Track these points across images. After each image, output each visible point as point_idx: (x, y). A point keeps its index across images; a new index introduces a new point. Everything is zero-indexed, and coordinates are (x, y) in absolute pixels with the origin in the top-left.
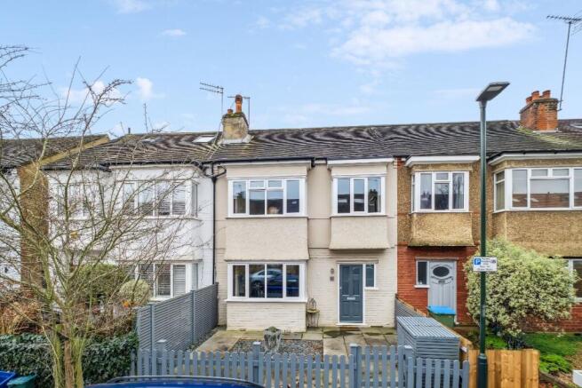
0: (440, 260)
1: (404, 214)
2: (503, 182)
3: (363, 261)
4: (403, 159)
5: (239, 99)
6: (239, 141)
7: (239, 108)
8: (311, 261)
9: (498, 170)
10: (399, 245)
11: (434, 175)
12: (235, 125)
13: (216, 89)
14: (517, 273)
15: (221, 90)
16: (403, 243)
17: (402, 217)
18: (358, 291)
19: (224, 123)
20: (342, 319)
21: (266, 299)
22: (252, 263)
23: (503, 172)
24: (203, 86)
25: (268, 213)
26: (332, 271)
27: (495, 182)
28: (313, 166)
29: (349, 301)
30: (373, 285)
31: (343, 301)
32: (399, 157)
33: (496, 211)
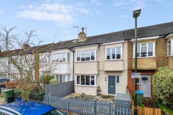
0: (144, 75)
1: (130, 59)
2: (170, 45)
3: (116, 75)
4: (130, 40)
5: (83, 29)
6: (82, 40)
7: (83, 31)
8: (99, 74)
9: (169, 40)
10: (128, 70)
11: (141, 45)
12: (82, 36)
13: (77, 27)
14: (166, 80)
15: (78, 27)
16: (129, 69)
17: (129, 60)
18: (114, 84)
19: (79, 36)
20: (109, 93)
21: (85, 85)
22: (82, 75)
23: (170, 41)
24: (73, 27)
25: (86, 60)
26: (106, 78)
27: (168, 45)
28: (100, 46)
29: (111, 87)
30: (119, 83)
31: (109, 87)
32: (128, 40)
33: (168, 56)
